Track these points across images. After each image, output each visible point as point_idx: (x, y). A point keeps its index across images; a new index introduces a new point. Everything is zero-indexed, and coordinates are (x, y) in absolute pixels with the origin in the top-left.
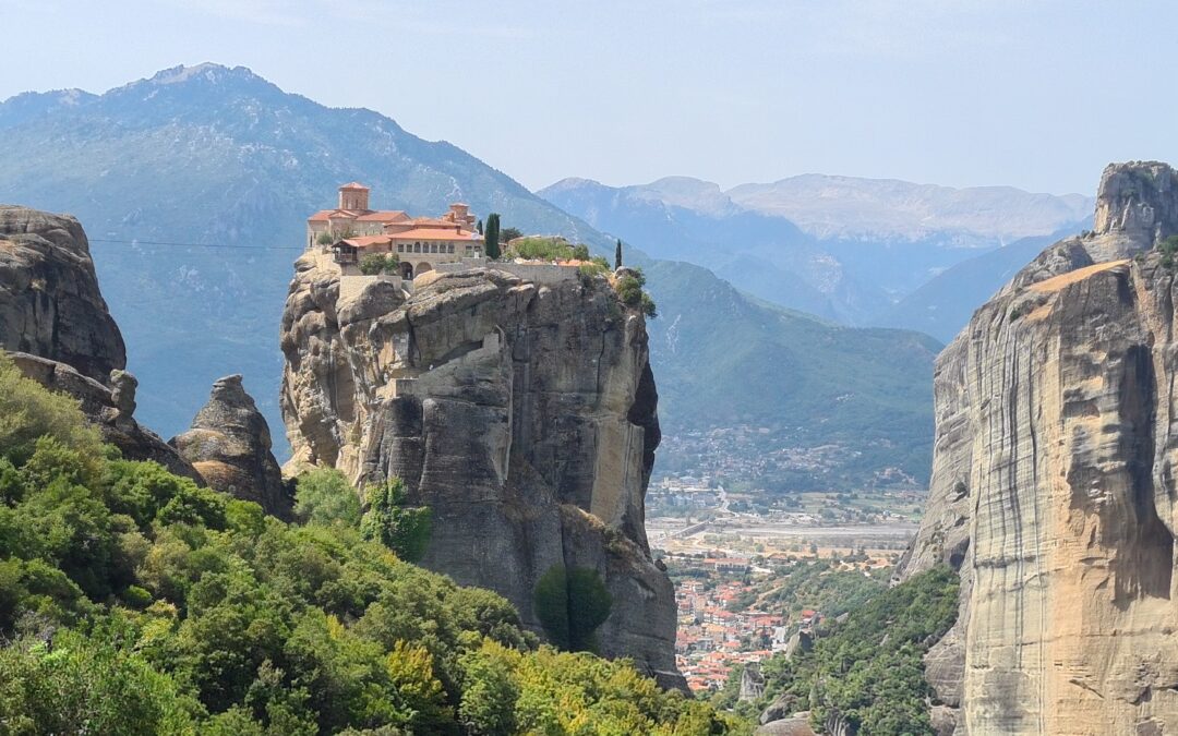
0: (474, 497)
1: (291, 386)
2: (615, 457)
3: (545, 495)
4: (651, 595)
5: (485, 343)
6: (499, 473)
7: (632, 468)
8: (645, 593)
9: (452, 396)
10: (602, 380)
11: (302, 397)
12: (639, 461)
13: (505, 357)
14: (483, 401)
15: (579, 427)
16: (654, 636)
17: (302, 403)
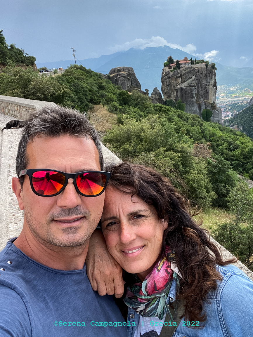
0: (192, 101)
1: (163, 88)
2: (212, 92)
3: (202, 99)
4: (218, 112)
5: (192, 78)
6: (195, 96)
7: (214, 94)
9: (188, 86)
10: (209, 81)
11: (165, 89)
13: (195, 79)
14: (192, 86)
15: (206, 89)
16: (219, 118)
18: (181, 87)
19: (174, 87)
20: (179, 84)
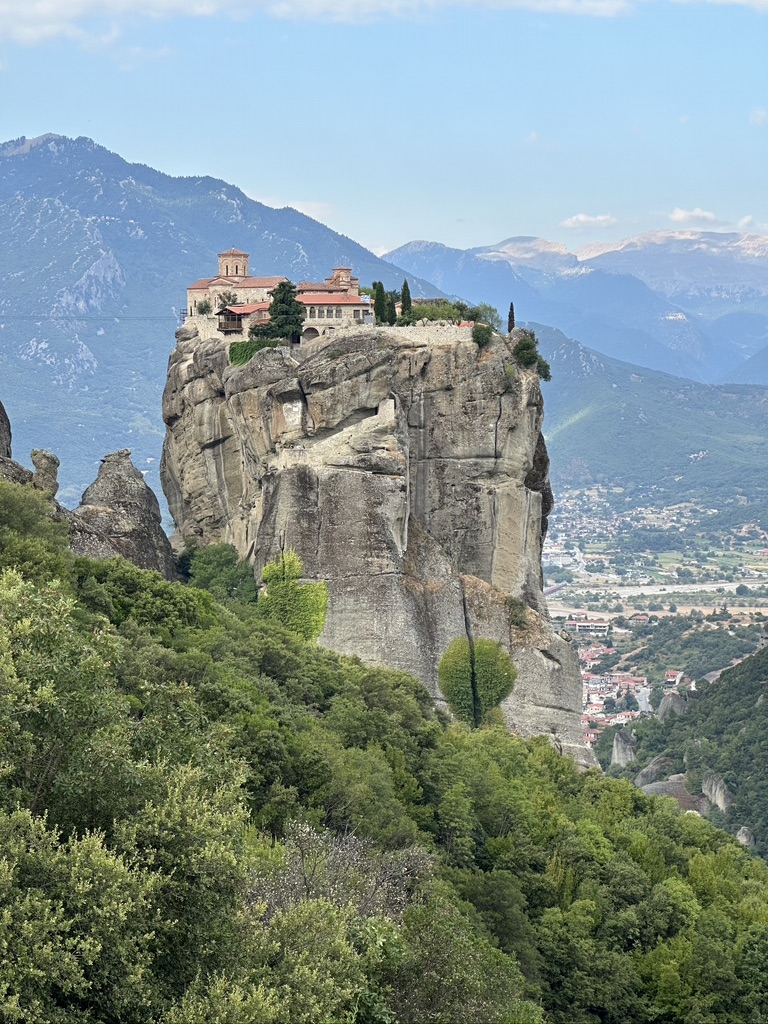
0: (374, 569)
1: (174, 458)
3: (444, 566)
4: (557, 666)
5: (380, 410)
7: (532, 540)
8: (551, 663)
9: (347, 466)
10: (500, 445)
11: (186, 468)
12: (537, 528)
13: (401, 424)
14: (378, 470)
15: (478, 494)
16: (561, 708)
17: (187, 476)
18: (301, 462)
19: (253, 459)
20: (291, 444)
